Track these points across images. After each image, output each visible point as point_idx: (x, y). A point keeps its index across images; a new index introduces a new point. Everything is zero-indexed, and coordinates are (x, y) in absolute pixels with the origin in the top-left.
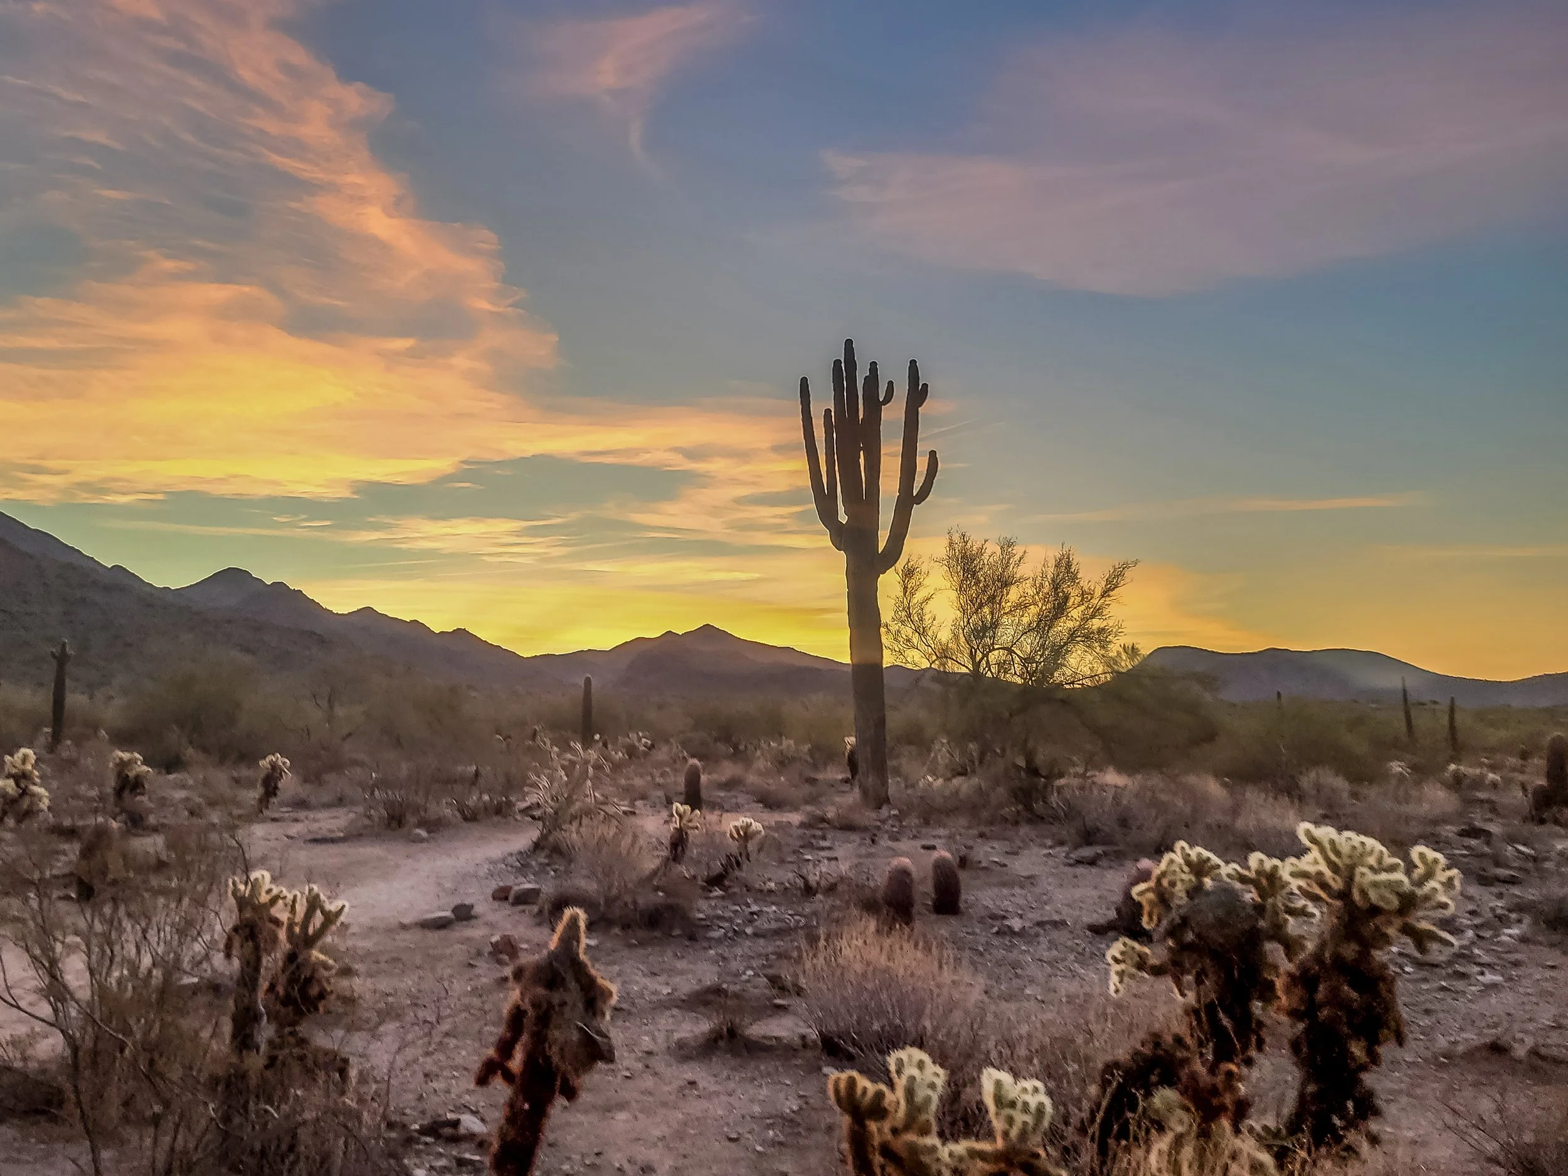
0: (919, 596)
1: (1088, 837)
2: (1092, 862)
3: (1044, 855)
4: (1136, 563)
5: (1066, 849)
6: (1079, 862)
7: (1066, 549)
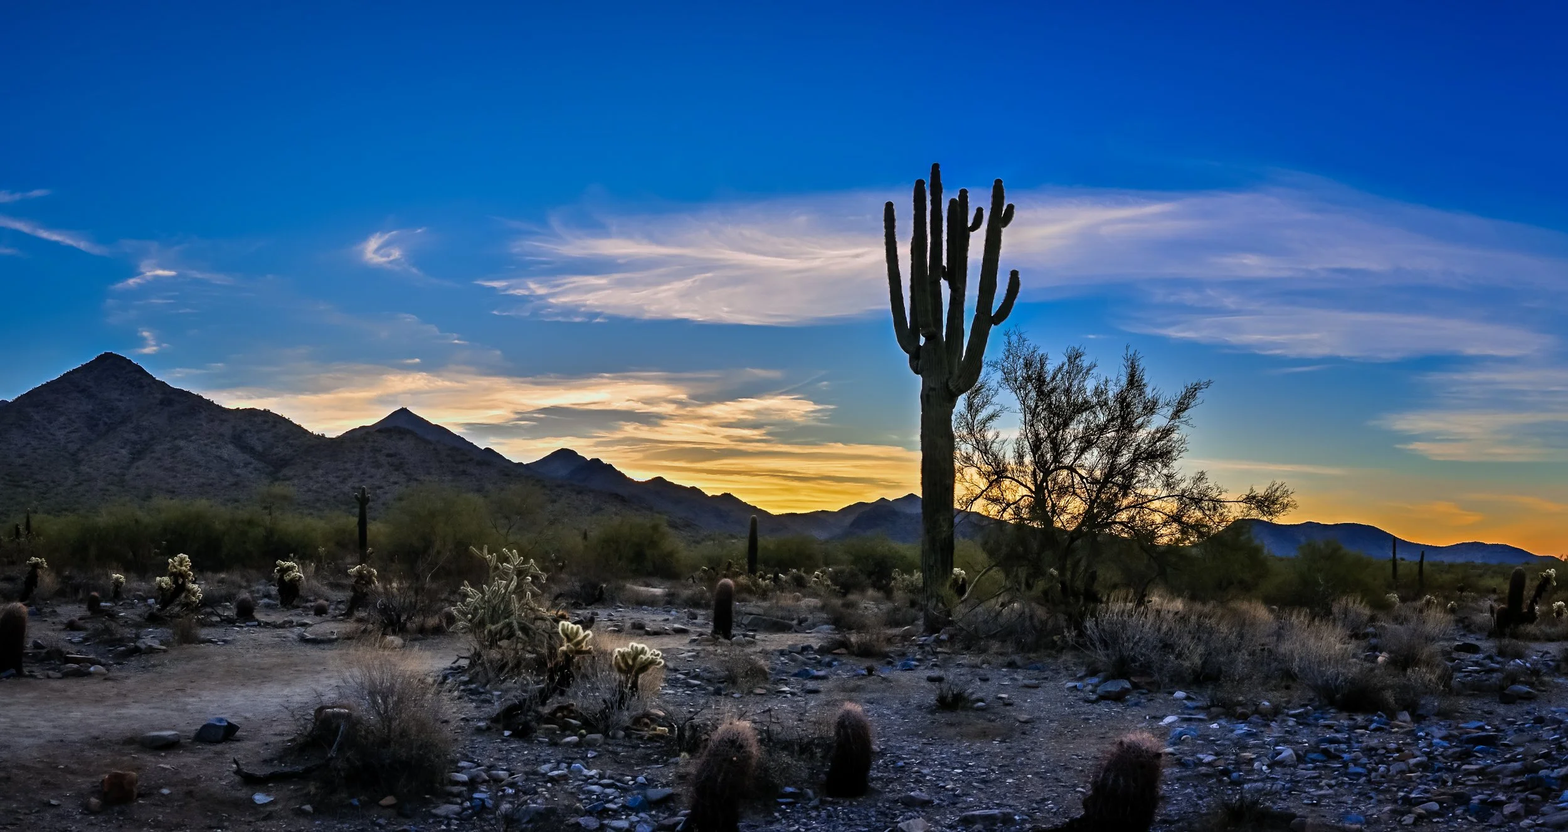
0: (983, 415)
1: (1122, 668)
2: (1118, 697)
3: (1068, 689)
4: (1208, 384)
5: (1095, 680)
6: (1105, 697)
7: (1131, 352)
